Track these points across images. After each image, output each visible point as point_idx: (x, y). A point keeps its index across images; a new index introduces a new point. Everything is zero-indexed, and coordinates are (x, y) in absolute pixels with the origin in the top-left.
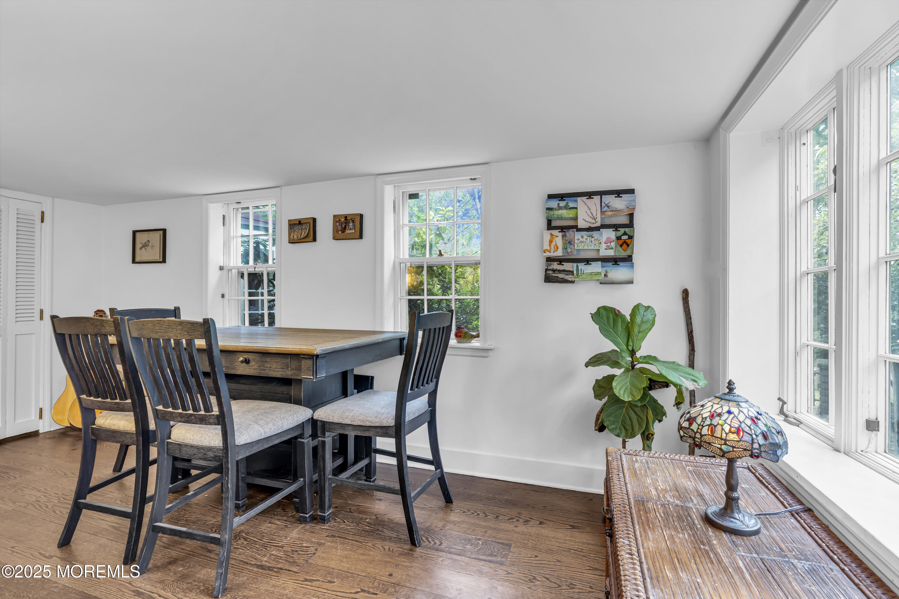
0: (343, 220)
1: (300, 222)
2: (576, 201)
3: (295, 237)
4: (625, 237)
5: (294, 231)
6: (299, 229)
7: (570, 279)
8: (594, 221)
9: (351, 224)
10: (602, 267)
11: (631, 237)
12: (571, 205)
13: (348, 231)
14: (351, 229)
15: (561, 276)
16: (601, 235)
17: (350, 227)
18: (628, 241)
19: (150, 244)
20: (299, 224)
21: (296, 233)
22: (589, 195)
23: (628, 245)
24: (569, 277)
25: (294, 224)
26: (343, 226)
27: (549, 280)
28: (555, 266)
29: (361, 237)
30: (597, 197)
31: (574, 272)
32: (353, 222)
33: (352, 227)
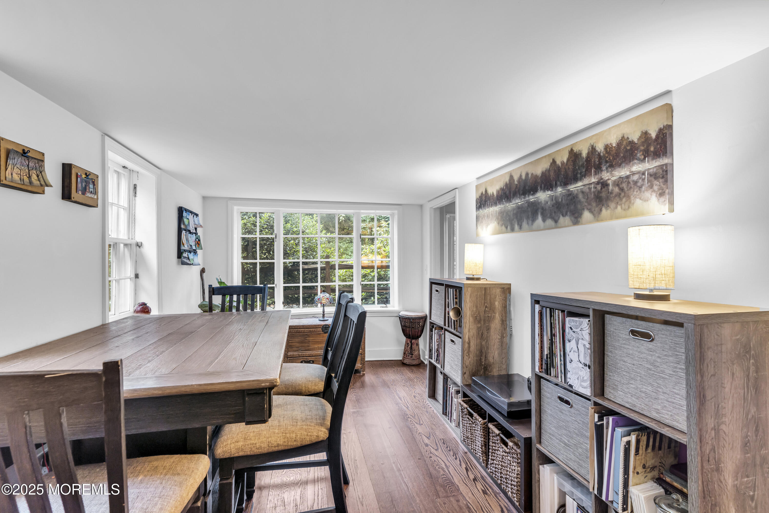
0: (83, 176)
1: (25, 152)
3: (16, 177)
4: (197, 240)
5: (14, 165)
6: (24, 165)
7: (189, 263)
8: (192, 229)
10: (193, 255)
11: (199, 240)
12: (188, 217)
13: (88, 195)
14: (91, 192)
15: (185, 260)
16: (193, 237)
17: (91, 190)
18: (199, 242)
20: (23, 156)
21: (18, 170)
22: (191, 212)
23: (199, 245)
24: (188, 261)
25: (17, 152)
26: (84, 185)
27: (183, 263)
28: (185, 255)
29: (97, 205)
30: (193, 215)
31: (188, 258)
32: (93, 183)
33: (92, 190)
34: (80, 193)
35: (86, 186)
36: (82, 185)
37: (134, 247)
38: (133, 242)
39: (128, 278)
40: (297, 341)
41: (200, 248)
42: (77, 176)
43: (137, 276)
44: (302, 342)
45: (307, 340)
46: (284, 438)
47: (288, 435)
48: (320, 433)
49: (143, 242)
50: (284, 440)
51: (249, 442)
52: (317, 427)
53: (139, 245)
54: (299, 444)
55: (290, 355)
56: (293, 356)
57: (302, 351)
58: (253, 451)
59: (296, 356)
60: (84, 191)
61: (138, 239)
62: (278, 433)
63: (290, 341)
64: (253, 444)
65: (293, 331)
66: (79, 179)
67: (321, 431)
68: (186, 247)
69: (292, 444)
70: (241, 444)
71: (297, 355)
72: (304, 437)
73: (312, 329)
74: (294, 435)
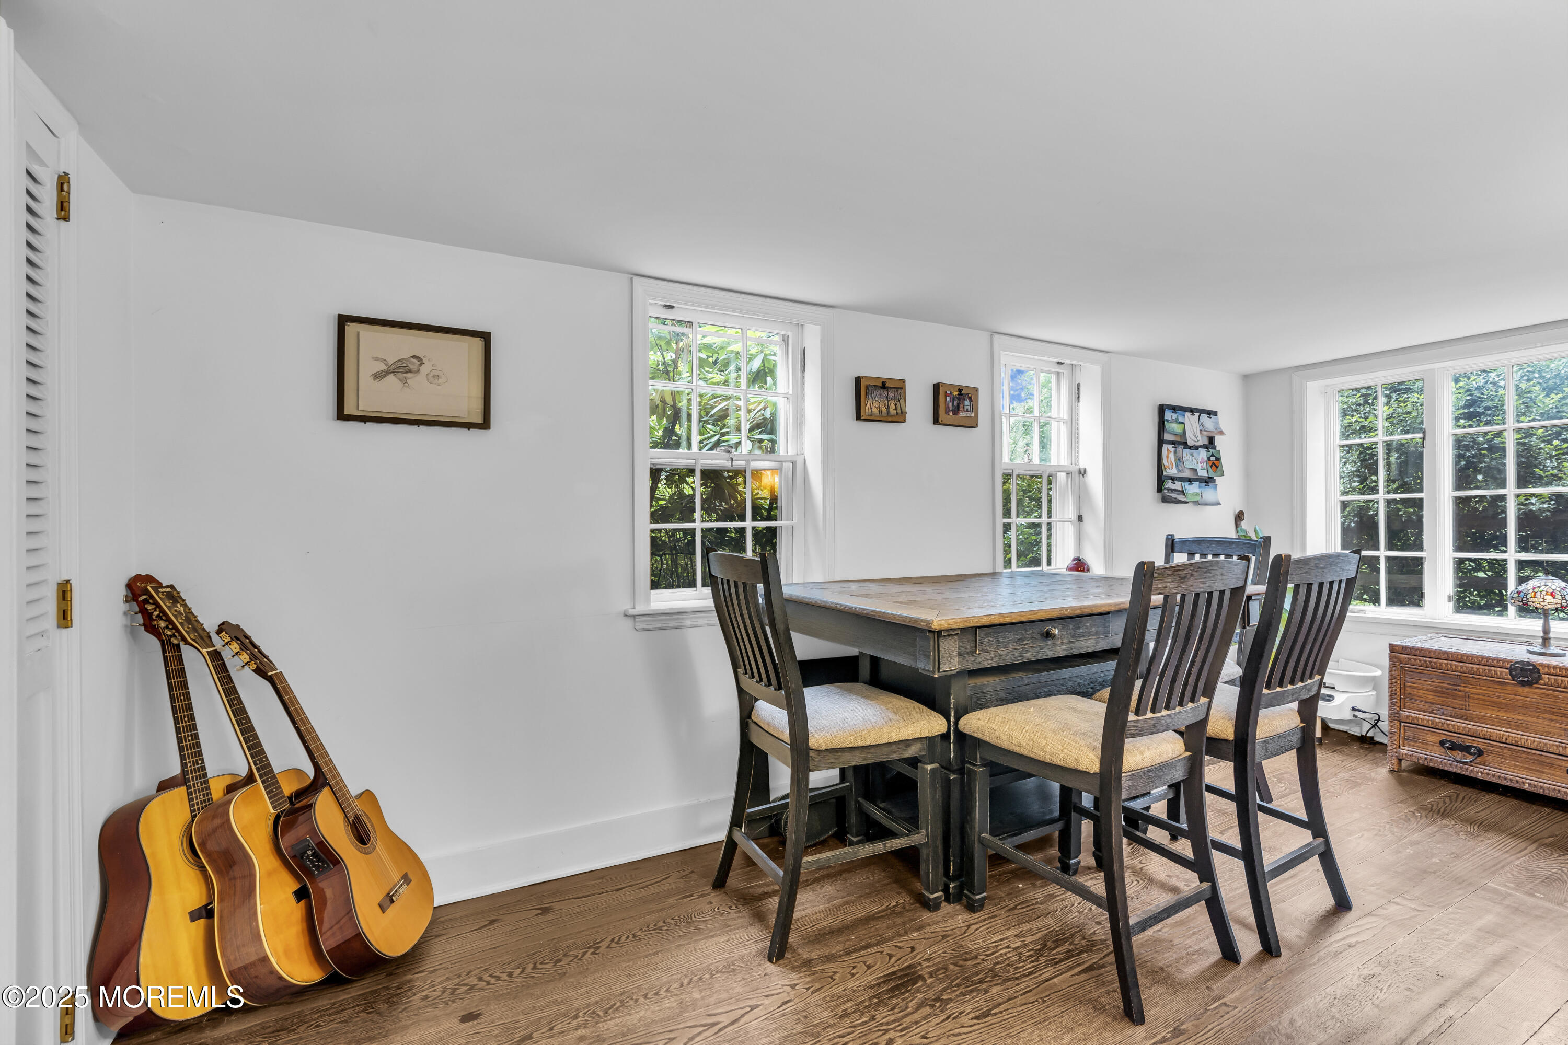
0: (955, 393)
1: (884, 384)
2: (1184, 416)
3: (875, 410)
4: (1213, 459)
5: (873, 399)
6: (881, 397)
7: (1183, 500)
8: (1195, 439)
9: (967, 403)
10: (1200, 487)
11: (1218, 459)
12: (1181, 420)
13: (962, 414)
14: (967, 410)
15: (1174, 495)
16: (1199, 454)
17: (966, 408)
18: (1216, 463)
19: (425, 369)
20: (881, 388)
21: (875, 404)
22: (1192, 411)
23: (1217, 467)
24: (1181, 497)
25: (875, 386)
26: (956, 404)
27: (1165, 500)
28: (1169, 485)
29: (977, 425)
30: (1197, 415)
31: (1183, 492)
32: (971, 400)
33: (969, 407)
34: (951, 413)
35: (958, 405)
36: (953, 404)
37: (1076, 476)
38: (1074, 469)
39: (1067, 521)
40: (1429, 687)
41: (1219, 473)
42: (946, 395)
43: (1080, 519)
44: (1443, 693)
45: (1460, 691)
46: (1030, 740)
47: (1036, 739)
48: (1083, 758)
49: (1088, 469)
50: (1028, 742)
51: (990, 725)
52: (1084, 749)
53: (1082, 473)
54: (1047, 759)
55: (1408, 717)
56: (1416, 722)
57: (1444, 714)
58: (992, 739)
59: (1425, 723)
60: (956, 411)
61: (1082, 465)
62: (1027, 731)
63: (1407, 684)
64: (993, 729)
65: (1415, 660)
66: (948, 399)
67: (1086, 756)
68: (1171, 471)
69: (1038, 753)
70: (982, 723)
71: (1428, 721)
72: (1055, 751)
73: (1471, 665)
74: (1044, 743)
